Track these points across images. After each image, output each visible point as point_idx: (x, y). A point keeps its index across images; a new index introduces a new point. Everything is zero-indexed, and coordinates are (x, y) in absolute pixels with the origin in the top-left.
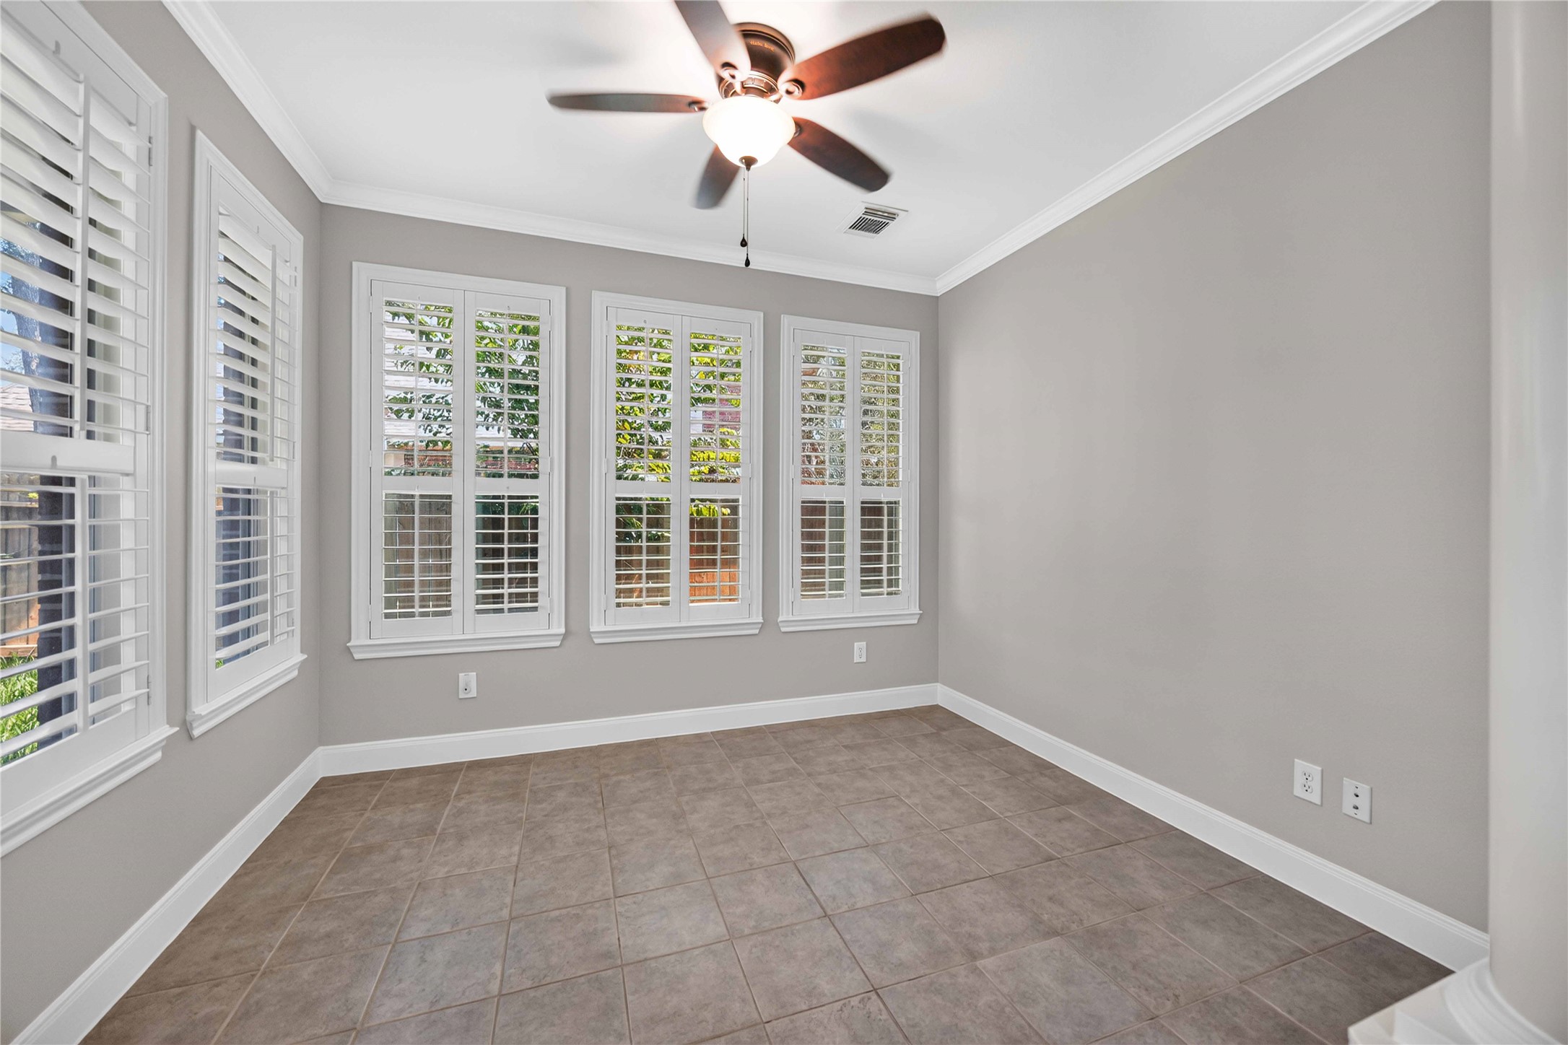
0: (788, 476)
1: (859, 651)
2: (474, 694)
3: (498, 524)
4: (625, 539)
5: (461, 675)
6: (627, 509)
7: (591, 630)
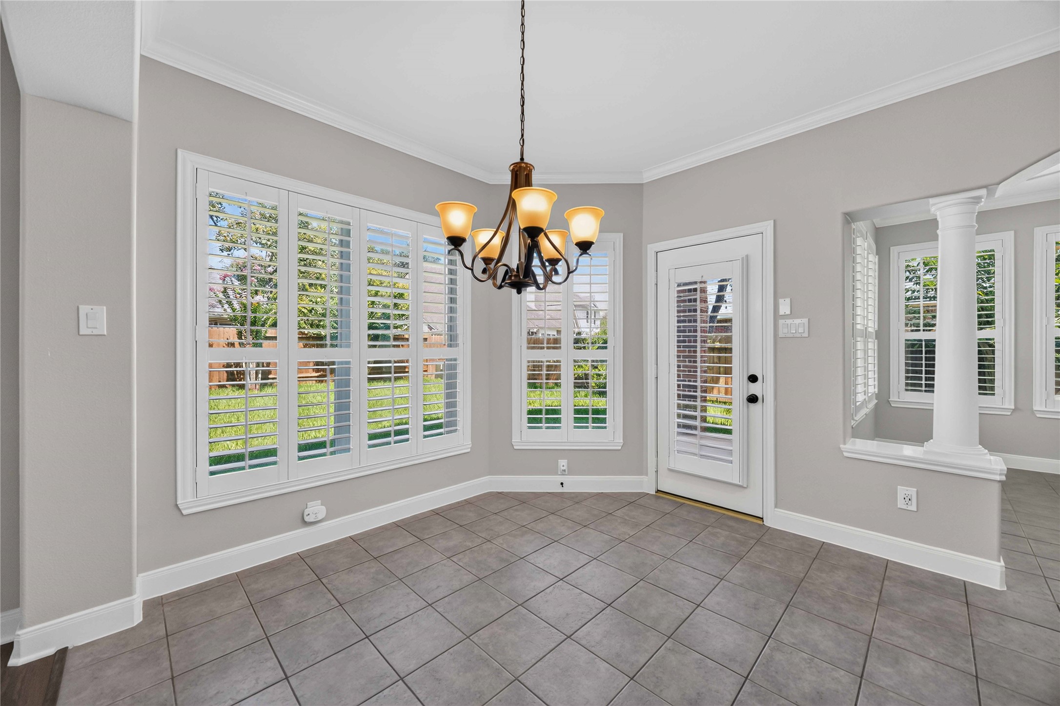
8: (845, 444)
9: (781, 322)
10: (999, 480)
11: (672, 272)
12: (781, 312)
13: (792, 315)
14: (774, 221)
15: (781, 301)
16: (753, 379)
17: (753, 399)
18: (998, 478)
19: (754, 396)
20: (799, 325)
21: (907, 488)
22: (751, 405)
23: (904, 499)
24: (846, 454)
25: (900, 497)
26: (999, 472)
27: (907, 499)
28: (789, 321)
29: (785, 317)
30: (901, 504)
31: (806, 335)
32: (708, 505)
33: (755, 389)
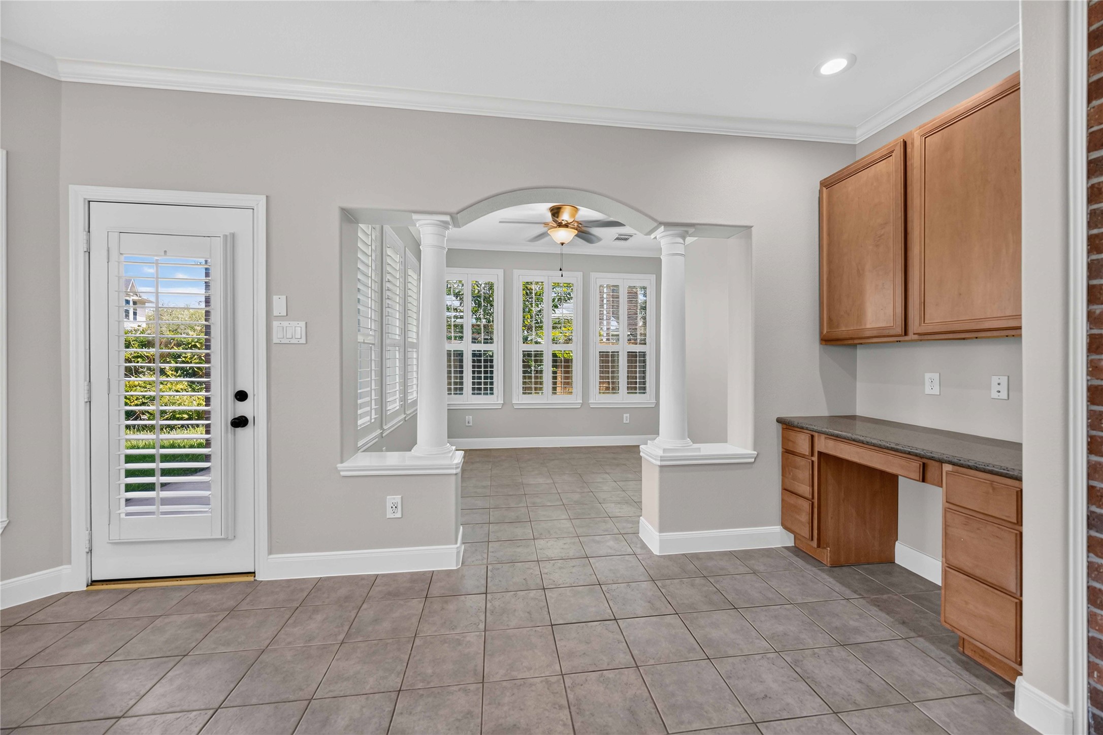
0: (594, 341)
1: (626, 417)
2: (471, 424)
3: (480, 361)
4: (526, 366)
5: (467, 417)
6: (526, 355)
7: (513, 403)
8: (342, 462)
9: (275, 324)
10: (455, 473)
11: (114, 237)
12: (276, 313)
13: (287, 316)
14: (267, 196)
15: (275, 298)
16: (241, 396)
17: (240, 422)
18: (454, 471)
19: (244, 419)
20: (295, 330)
21: (394, 497)
22: (239, 430)
23: (392, 507)
24: (342, 473)
25: (389, 505)
26: (455, 466)
27: (394, 507)
28: (285, 324)
29: (280, 318)
30: (390, 515)
31: (303, 341)
32: (178, 579)
33: (243, 409)
